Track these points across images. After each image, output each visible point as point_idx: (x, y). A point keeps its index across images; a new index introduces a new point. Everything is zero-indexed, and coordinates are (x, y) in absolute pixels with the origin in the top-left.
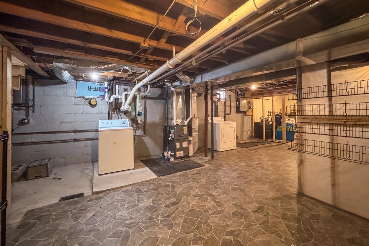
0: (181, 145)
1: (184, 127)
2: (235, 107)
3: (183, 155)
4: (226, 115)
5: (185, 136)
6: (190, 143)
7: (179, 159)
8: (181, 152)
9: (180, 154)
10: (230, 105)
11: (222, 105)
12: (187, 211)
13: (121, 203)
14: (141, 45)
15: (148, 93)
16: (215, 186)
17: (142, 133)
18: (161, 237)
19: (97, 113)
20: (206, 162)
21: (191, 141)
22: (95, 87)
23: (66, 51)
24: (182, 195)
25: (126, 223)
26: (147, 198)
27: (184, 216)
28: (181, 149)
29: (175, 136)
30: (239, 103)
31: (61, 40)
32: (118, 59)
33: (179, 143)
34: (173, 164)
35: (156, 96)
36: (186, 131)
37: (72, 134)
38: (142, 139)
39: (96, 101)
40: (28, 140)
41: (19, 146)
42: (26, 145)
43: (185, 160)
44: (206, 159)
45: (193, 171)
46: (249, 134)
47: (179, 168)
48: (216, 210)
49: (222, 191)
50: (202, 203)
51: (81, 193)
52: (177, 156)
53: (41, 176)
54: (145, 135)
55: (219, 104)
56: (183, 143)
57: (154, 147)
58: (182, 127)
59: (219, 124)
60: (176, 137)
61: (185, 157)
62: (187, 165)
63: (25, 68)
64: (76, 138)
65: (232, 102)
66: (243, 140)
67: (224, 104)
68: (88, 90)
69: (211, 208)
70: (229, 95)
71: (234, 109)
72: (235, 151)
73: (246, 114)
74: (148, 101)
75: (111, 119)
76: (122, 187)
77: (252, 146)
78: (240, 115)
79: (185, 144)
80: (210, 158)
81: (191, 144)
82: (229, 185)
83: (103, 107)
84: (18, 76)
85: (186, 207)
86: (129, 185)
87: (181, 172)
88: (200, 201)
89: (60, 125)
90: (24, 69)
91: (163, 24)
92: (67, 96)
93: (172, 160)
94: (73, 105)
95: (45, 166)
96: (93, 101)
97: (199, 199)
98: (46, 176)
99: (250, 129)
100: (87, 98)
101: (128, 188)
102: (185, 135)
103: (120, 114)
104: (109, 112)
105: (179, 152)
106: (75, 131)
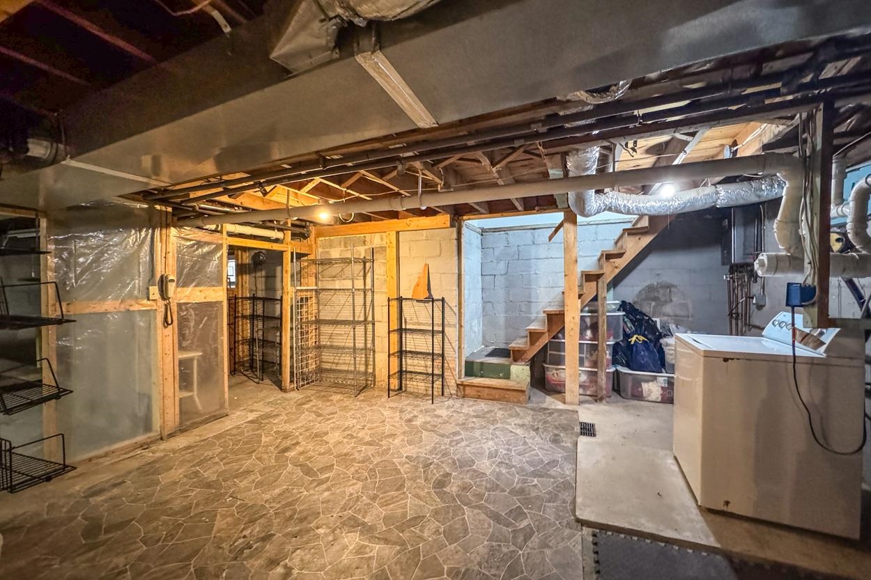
69: (366, 507)
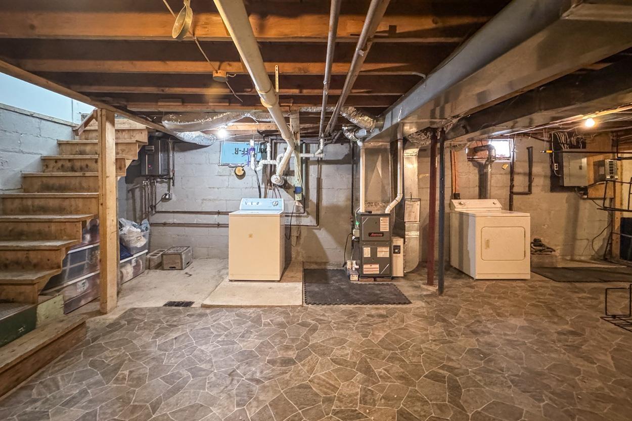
0: (374, 252)
1: (381, 219)
2: (545, 176)
3: (378, 272)
4: (515, 197)
5: (383, 236)
6: (396, 251)
7: (368, 279)
8: (374, 266)
9: (371, 270)
10: (527, 171)
11: (503, 172)
12: (296, 384)
13: (218, 332)
14: (214, 76)
15: (320, 153)
16: (396, 354)
17: (314, 223)
18: (214, 413)
19: (246, 188)
20: (421, 297)
21: (400, 246)
22: (244, 149)
23: (159, 104)
24: (314, 351)
25: (198, 366)
26: (257, 335)
27: (282, 391)
28: (374, 259)
29: (361, 234)
30: (561, 167)
31: (133, 91)
32: (228, 104)
33: (369, 248)
34: (353, 286)
35: (340, 158)
36: (385, 225)
37: (216, 216)
38: (313, 232)
39: (243, 170)
40: (171, 221)
41: (161, 226)
42: (168, 226)
43: (381, 283)
44: (428, 290)
45: (377, 309)
46: (596, 247)
47: (355, 296)
48: (352, 407)
49: (402, 370)
50: (336, 379)
51: (191, 301)
52: (364, 273)
53: (174, 267)
54: (318, 225)
55: (490, 170)
56: (379, 249)
57: (335, 249)
58: (378, 217)
59: (474, 216)
60: (363, 236)
61: (383, 277)
62: (376, 295)
63: (148, 130)
64: (220, 223)
65: (534, 164)
66: (572, 260)
67: (509, 169)
68: (235, 153)
70: (528, 148)
71: (541, 183)
72: (523, 284)
73: (586, 193)
74: (325, 167)
75: (265, 197)
76: (241, 307)
77: (591, 282)
78: (563, 196)
79: (383, 252)
80: (437, 290)
81: (400, 253)
82: (430, 364)
83: (253, 178)
84: (135, 142)
85: (300, 376)
86: (251, 306)
87: (352, 306)
88: (335, 376)
89: (202, 203)
90: (147, 133)
91: (207, 30)
92: (209, 163)
93: (354, 278)
94: (217, 175)
95: (179, 256)
96: (239, 170)
97: (336, 371)
98: (180, 268)
99: (605, 233)
100: (233, 165)
101: (248, 310)
102: (383, 233)
103: (278, 190)
104: (259, 187)
105: (368, 266)
106: (219, 213)
